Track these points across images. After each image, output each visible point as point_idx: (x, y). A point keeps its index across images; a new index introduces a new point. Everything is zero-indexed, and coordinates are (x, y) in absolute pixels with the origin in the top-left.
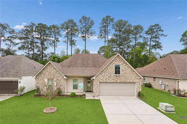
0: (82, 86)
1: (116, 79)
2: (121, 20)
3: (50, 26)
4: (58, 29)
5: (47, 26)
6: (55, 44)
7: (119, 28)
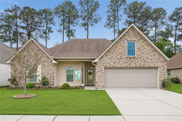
0: (80, 75)
1: (130, 62)
2: (136, 2)
3: (40, 10)
4: (50, 14)
5: (36, 11)
6: (46, 35)
7: (133, 13)
